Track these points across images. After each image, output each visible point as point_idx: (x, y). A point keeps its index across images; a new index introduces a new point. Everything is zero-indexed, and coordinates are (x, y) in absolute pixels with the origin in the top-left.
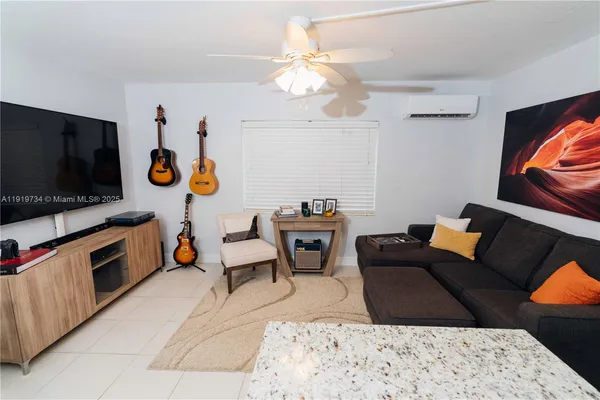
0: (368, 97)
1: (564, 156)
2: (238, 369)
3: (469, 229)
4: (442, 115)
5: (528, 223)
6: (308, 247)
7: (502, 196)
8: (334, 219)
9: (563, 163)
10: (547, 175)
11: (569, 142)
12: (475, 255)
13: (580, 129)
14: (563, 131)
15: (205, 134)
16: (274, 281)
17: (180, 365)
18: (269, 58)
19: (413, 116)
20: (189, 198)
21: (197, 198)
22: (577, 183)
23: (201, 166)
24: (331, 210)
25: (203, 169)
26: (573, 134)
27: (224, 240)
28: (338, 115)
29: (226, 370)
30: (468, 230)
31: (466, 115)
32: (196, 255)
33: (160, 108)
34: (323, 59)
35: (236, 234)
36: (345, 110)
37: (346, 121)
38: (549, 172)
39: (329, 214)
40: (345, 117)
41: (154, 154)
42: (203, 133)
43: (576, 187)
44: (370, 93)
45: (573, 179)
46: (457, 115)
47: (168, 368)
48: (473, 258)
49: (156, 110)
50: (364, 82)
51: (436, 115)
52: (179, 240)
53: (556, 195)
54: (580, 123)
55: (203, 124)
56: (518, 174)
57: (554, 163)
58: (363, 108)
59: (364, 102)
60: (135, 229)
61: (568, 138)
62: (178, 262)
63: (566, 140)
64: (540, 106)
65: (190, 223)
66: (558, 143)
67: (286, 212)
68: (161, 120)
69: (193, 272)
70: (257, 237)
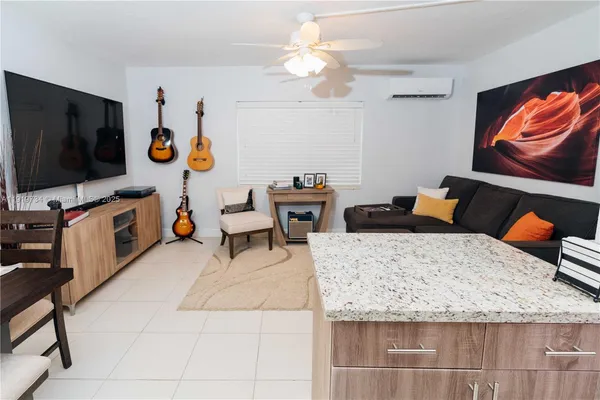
0: (354, 80)
1: (525, 128)
2: (255, 309)
3: (448, 196)
4: (421, 96)
5: (497, 187)
6: (301, 217)
7: (476, 168)
8: (324, 191)
9: (525, 135)
10: (512, 145)
11: (528, 117)
12: (453, 219)
13: (535, 105)
14: (523, 107)
15: (202, 114)
16: (271, 249)
17: (205, 307)
18: (280, 46)
19: (394, 96)
20: (186, 174)
21: (193, 174)
22: (536, 150)
23: (199, 144)
24: (321, 183)
25: (200, 147)
26: (531, 109)
27: (223, 212)
28: (326, 95)
29: (245, 309)
30: (447, 198)
31: (442, 96)
32: (194, 227)
33: (160, 90)
34: (325, 48)
35: (234, 206)
36: (332, 91)
37: (334, 101)
38: (513, 142)
39: (320, 186)
40: (332, 98)
41: (154, 133)
42: (200, 113)
43: (534, 154)
44: (355, 76)
45: (533, 147)
46: (435, 96)
47: (194, 309)
48: (452, 222)
49: (156, 92)
50: (349, 66)
51: (415, 96)
52: (178, 214)
53: (519, 162)
54: (536, 100)
55: (201, 104)
56: (489, 147)
57: (517, 135)
58: (349, 90)
59: (350, 84)
60: (143, 200)
61: (528, 113)
62: (177, 235)
63: (525, 115)
64: (505, 86)
65: (187, 197)
66: (520, 118)
67: (279, 185)
68: (161, 101)
69: (189, 245)
70: (253, 209)
